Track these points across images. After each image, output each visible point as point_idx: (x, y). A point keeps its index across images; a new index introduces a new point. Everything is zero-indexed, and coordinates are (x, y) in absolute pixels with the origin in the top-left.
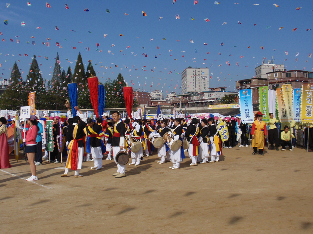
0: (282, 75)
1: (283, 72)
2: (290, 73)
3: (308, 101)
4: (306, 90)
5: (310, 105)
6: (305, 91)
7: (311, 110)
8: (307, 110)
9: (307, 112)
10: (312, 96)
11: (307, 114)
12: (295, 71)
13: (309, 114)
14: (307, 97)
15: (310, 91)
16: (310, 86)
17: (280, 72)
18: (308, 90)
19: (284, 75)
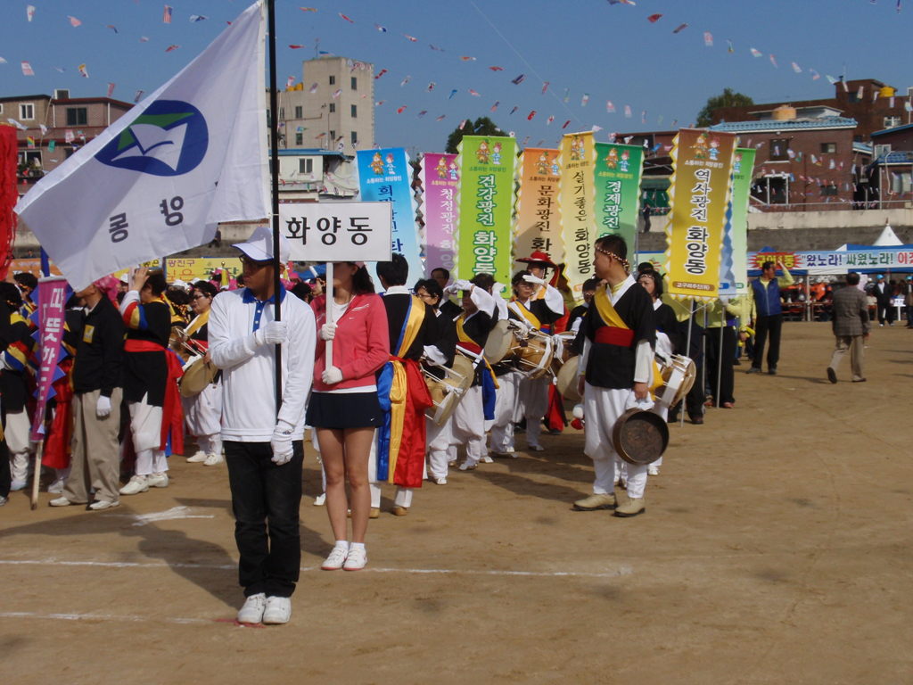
0: (51, 113)
1: (54, 102)
2: (85, 109)
3: (695, 206)
4: (692, 163)
5: (703, 224)
6: (687, 163)
7: (704, 246)
8: (689, 246)
9: (691, 254)
10: (710, 190)
11: (690, 261)
12: (105, 101)
13: (697, 265)
14: (693, 191)
15: (705, 167)
16: (705, 146)
17: (42, 103)
18: (697, 163)
19: (59, 114)
